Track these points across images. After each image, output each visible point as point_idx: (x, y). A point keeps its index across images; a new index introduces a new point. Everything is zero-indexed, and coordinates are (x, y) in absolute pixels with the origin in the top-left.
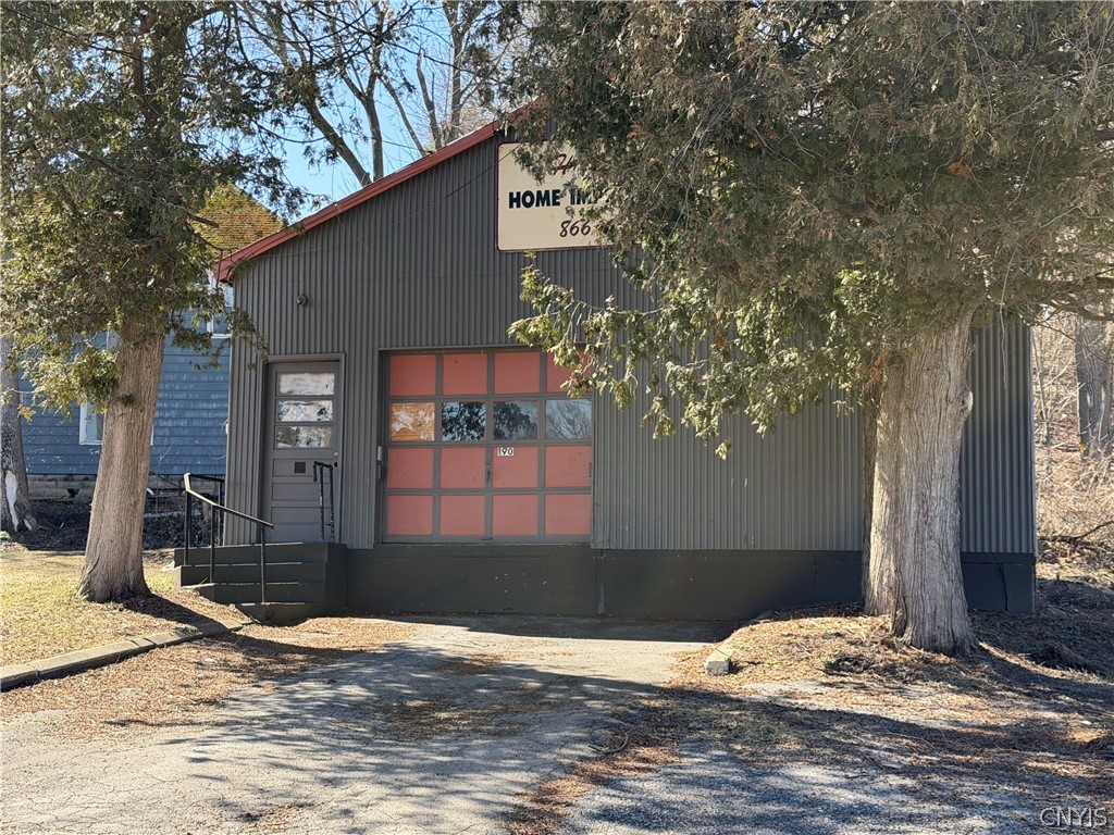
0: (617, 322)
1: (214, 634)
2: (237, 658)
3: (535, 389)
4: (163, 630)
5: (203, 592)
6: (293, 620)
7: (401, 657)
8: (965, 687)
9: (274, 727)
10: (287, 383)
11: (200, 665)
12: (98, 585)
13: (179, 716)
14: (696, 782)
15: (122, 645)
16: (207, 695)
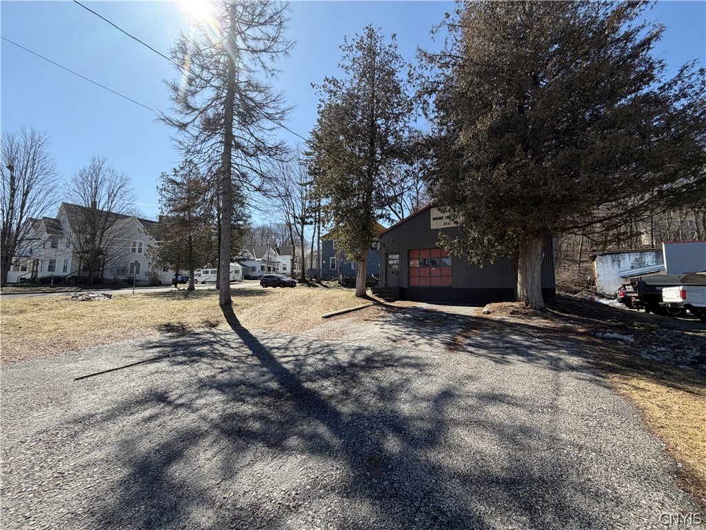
0: (459, 241)
1: (379, 304)
2: (384, 308)
3: (439, 256)
4: (371, 303)
5: (377, 296)
6: (393, 301)
7: (415, 309)
8: (545, 318)
9: (395, 322)
10: (390, 257)
11: (378, 309)
12: (358, 294)
13: (376, 319)
14: (488, 338)
15: (364, 305)
16: (380, 315)
